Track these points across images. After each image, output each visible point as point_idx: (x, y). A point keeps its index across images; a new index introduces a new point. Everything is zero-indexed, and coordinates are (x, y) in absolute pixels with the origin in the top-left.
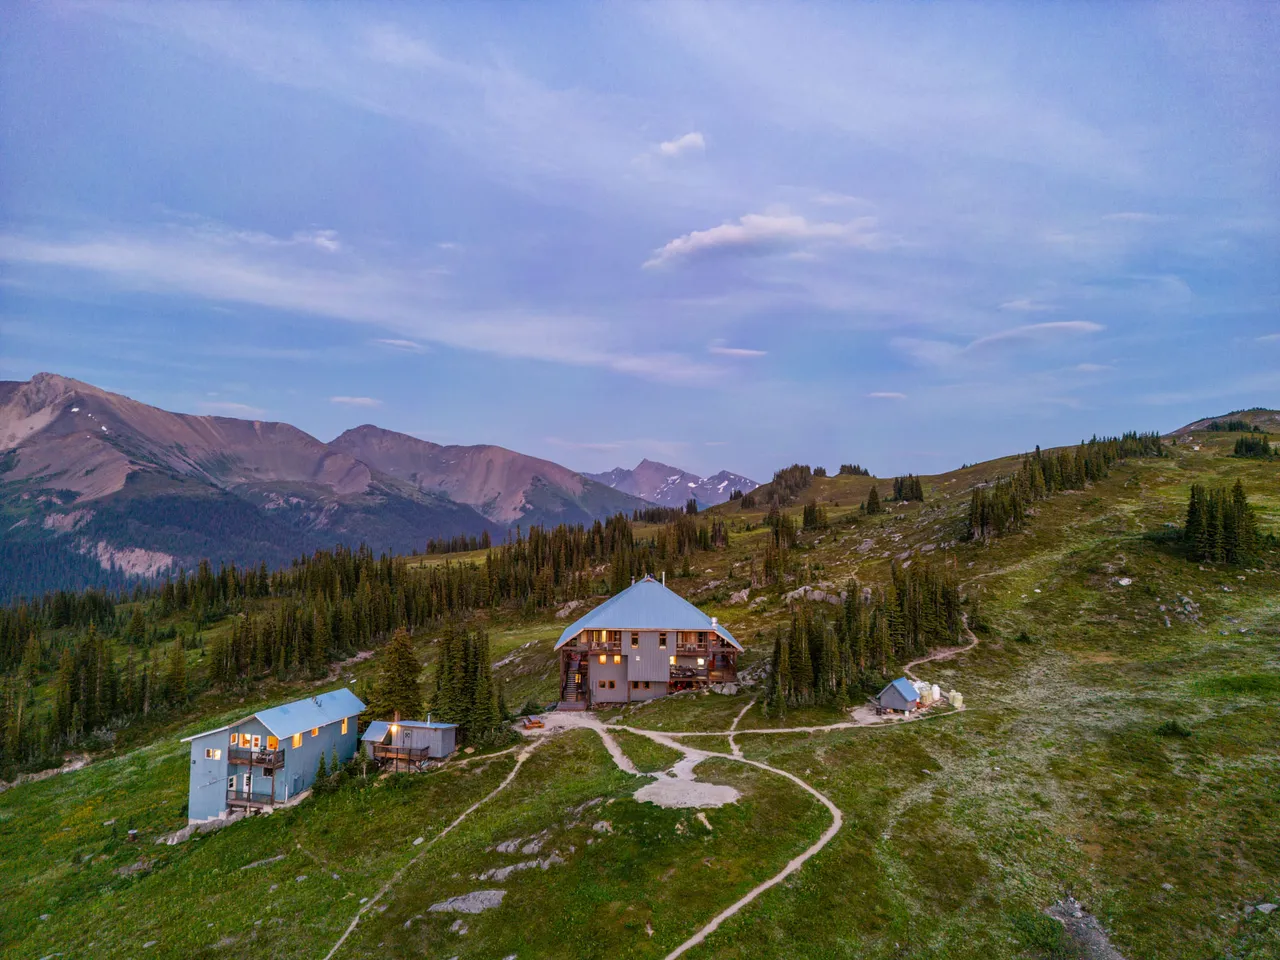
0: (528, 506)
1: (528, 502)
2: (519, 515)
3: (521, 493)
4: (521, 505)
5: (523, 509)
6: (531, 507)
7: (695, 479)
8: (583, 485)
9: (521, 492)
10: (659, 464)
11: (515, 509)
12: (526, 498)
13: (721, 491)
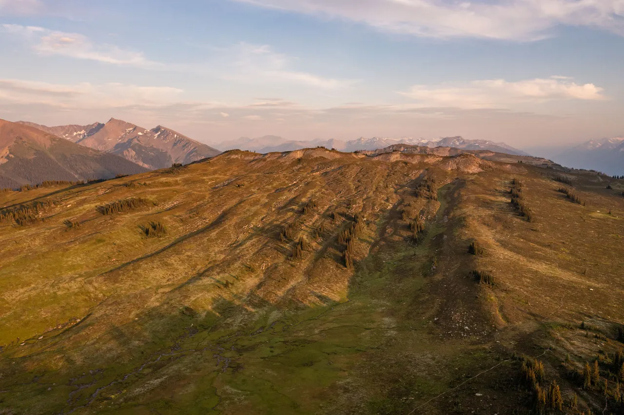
0: (11, 155)
1: (10, 153)
2: (6, 161)
3: (7, 148)
4: (6, 155)
5: (8, 157)
6: (13, 156)
7: (142, 130)
8: (51, 141)
9: (7, 146)
10: (121, 121)
11: (2, 157)
12: (10, 150)
13: (156, 137)
